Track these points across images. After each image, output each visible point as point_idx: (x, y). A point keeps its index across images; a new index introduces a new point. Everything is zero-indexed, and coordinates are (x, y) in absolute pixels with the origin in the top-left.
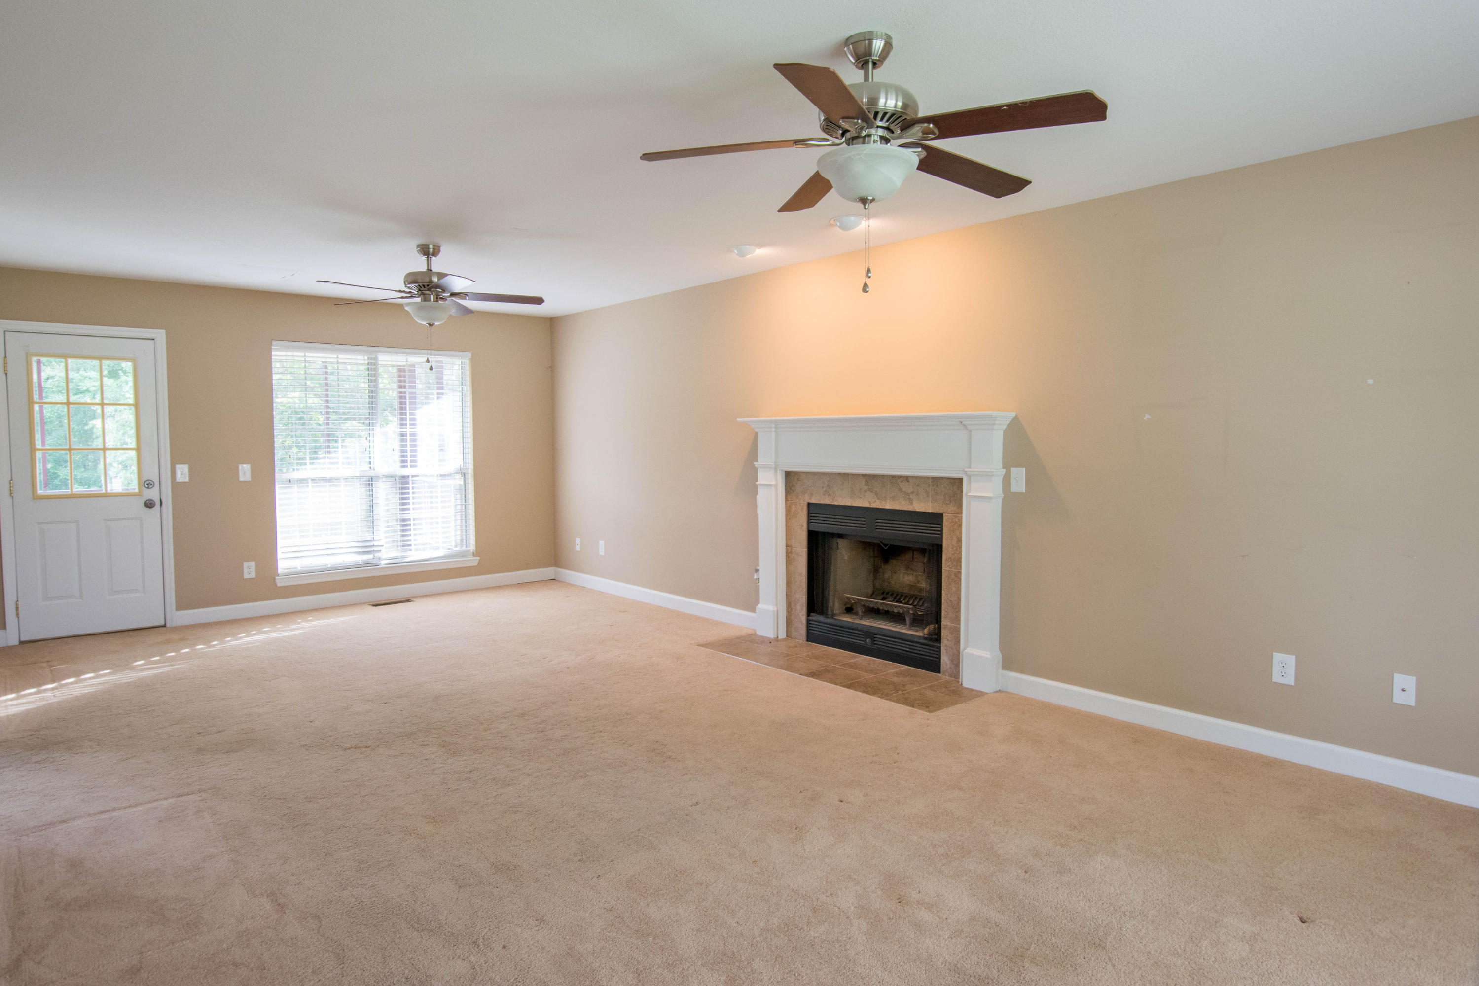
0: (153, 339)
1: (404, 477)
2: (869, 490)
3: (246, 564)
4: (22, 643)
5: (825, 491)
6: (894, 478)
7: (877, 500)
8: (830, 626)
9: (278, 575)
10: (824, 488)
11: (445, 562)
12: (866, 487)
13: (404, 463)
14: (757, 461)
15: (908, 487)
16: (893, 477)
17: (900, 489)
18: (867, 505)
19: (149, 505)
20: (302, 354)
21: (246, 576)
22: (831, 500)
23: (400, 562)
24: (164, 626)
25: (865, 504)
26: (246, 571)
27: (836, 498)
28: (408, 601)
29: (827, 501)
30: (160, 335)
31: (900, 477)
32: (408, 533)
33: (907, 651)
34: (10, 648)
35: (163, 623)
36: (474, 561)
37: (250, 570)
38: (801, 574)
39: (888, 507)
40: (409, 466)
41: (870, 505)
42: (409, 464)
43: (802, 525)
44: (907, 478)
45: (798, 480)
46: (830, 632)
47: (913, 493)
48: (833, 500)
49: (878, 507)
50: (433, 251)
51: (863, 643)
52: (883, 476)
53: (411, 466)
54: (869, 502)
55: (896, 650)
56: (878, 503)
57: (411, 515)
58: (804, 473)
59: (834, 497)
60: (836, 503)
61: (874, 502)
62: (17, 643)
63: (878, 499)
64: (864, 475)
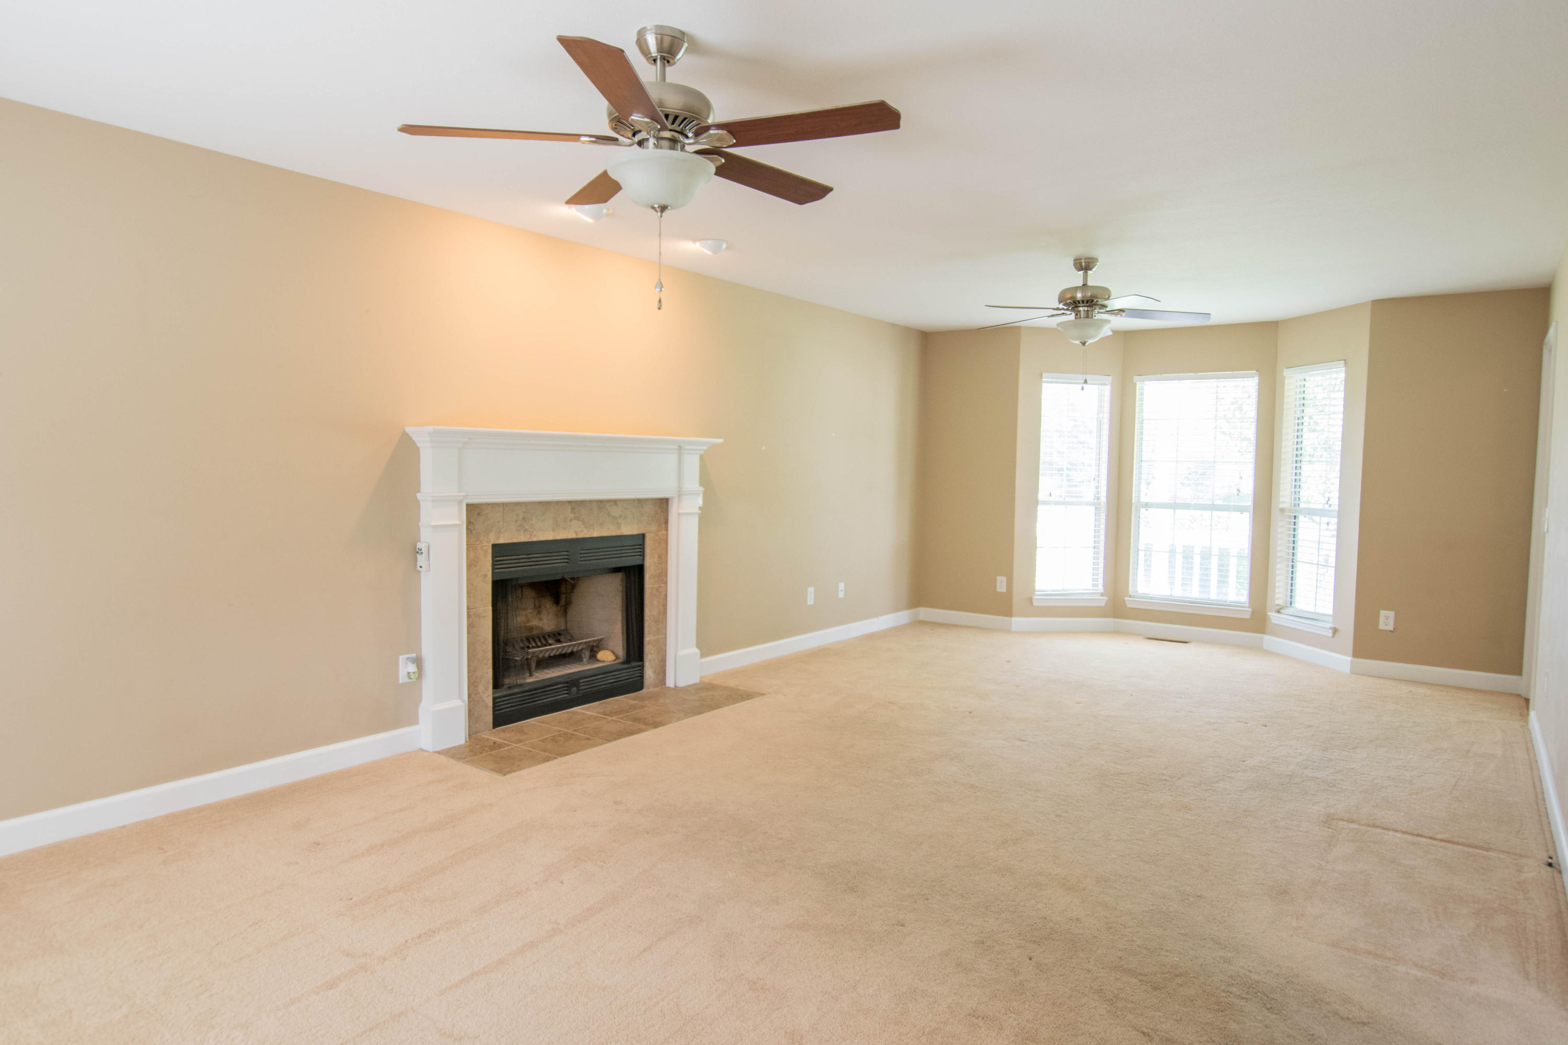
2: (576, 518)
5: (520, 525)
6: (601, 503)
7: (584, 529)
8: (523, 695)
10: (519, 523)
12: (572, 516)
14: (419, 491)
15: (616, 511)
16: (601, 501)
17: (609, 514)
18: (573, 536)
22: (528, 536)
25: (571, 535)
27: (534, 533)
29: (523, 538)
31: (608, 501)
33: (612, 683)
38: (484, 642)
39: (595, 535)
41: (577, 535)
43: (486, 576)
44: (615, 502)
45: (479, 514)
46: (524, 702)
47: (620, 516)
48: (531, 535)
49: (585, 536)
51: (566, 695)
52: (591, 501)
54: (576, 532)
55: (603, 686)
56: (585, 531)
58: (488, 504)
59: (532, 532)
60: (535, 539)
61: (581, 532)
63: (586, 527)
64: (570, 502)
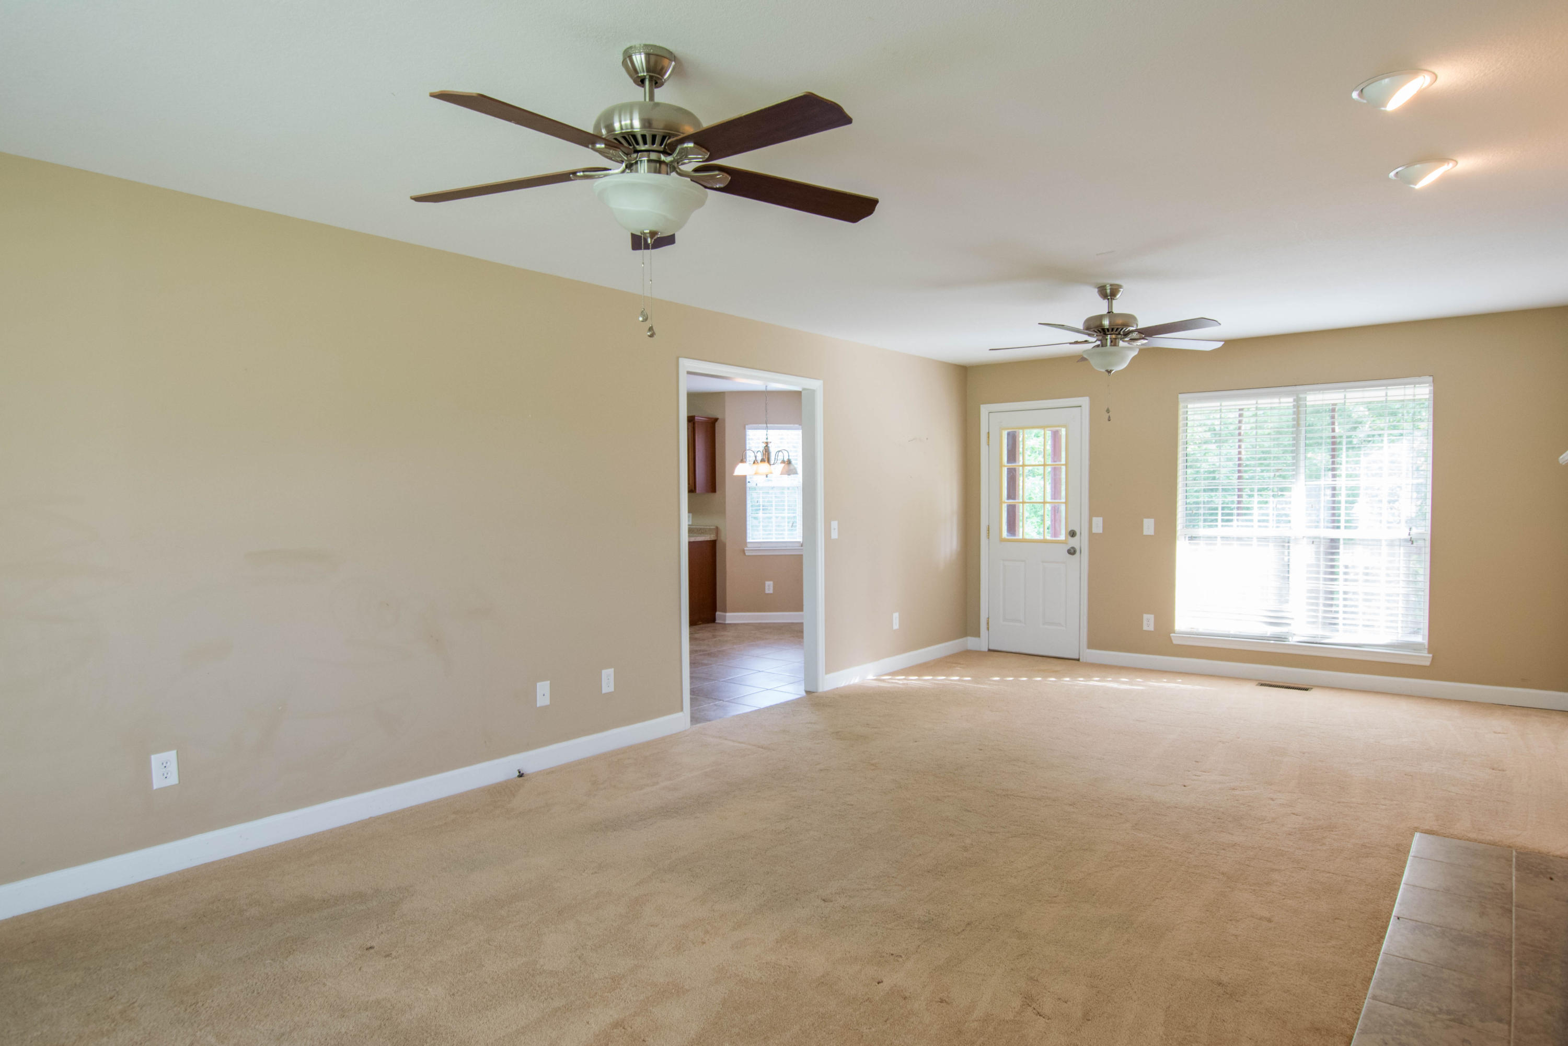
0: (1080, 406)
1: (1333, 540)
3: (1146, 616)
4: (990, 650)
9: (1174, 633)
11: (1389, 653)
13: (1335, 523)
19: (1072, 552)
20: (1218, 404)
21: (1145, 628)
23: (1318, 641)
24: (1078, 660)
26: (1145, 622)
28: (1306, 689)
30: (1085, 401)
32: (1334, 609)
34: (984, 652)
35: (1077, 658)
36: (1425, 658)
37: (1149, 622)
40: (1342, 527)
42: (1342, 524)
50: (1110, 291)
53: (1346, 527)
57: (1340, 586)
62: (987, 650)
